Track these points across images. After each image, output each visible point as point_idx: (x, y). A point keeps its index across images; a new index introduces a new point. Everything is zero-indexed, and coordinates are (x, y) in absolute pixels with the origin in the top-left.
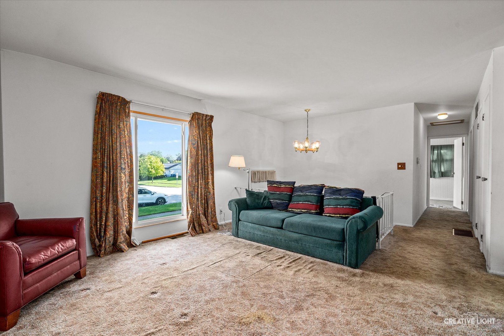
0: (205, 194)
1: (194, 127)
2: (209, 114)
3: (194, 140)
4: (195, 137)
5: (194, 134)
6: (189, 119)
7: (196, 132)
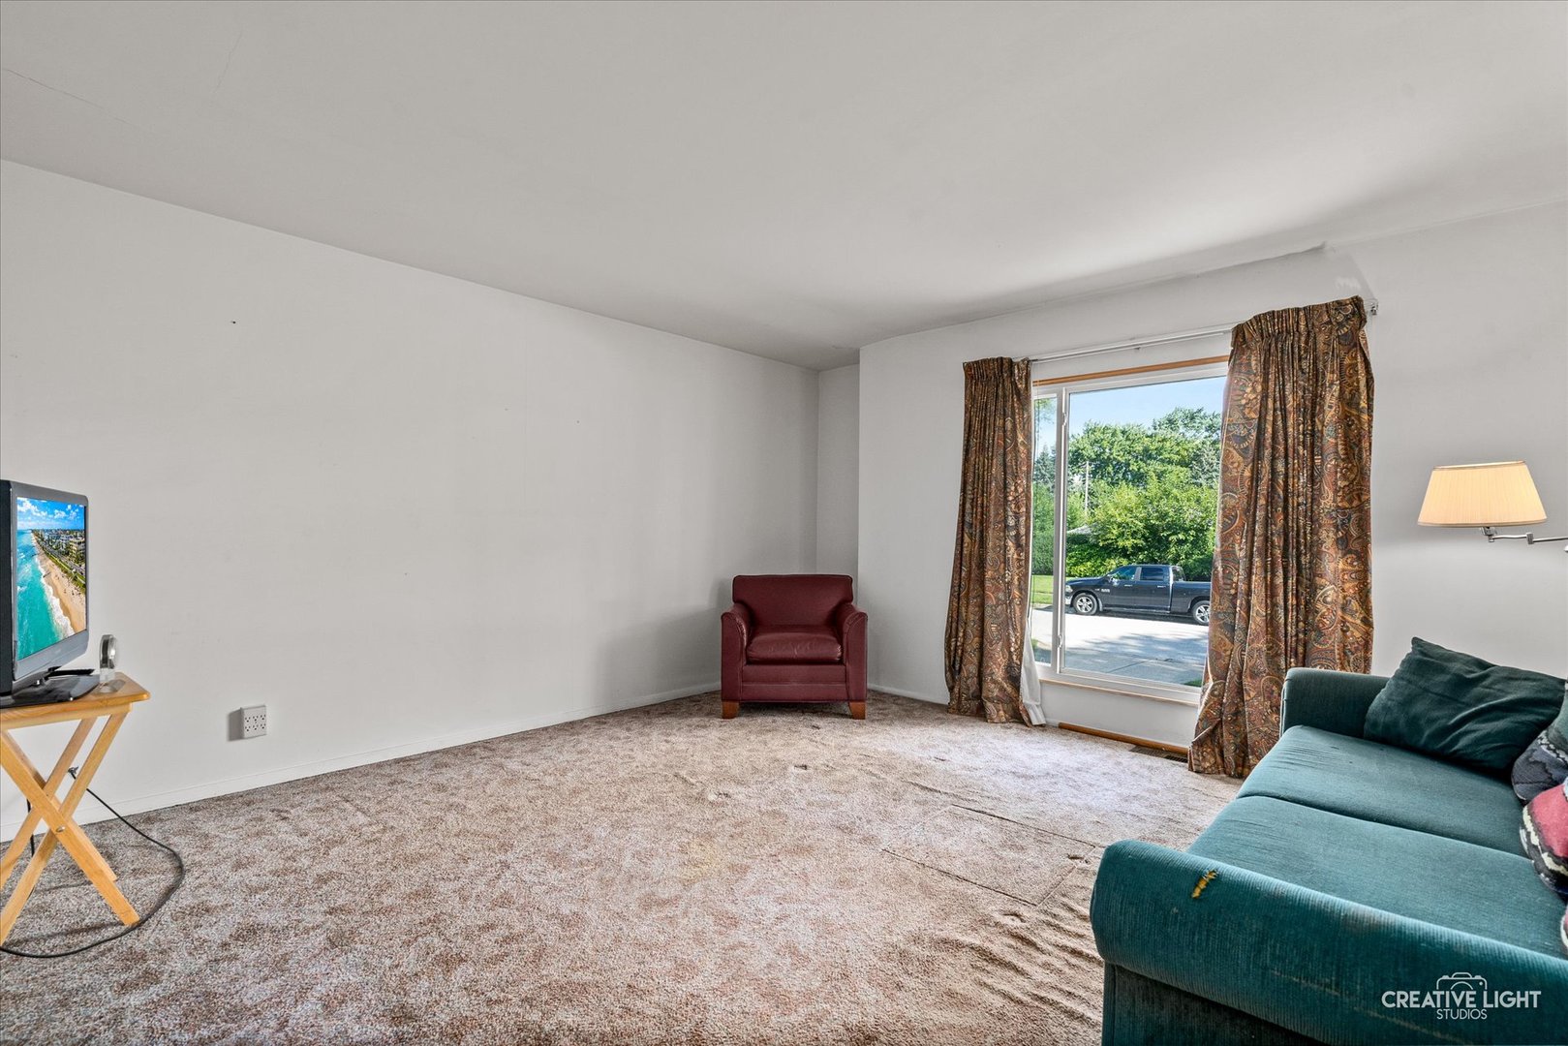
0: (1301, 636)
1: (1249, 372)
2: (1345, 296)
3: (1243, 421)
4: (1247, 411)
5: (1244, 402)
6: (1226, 348)
7: (1254, 390)
